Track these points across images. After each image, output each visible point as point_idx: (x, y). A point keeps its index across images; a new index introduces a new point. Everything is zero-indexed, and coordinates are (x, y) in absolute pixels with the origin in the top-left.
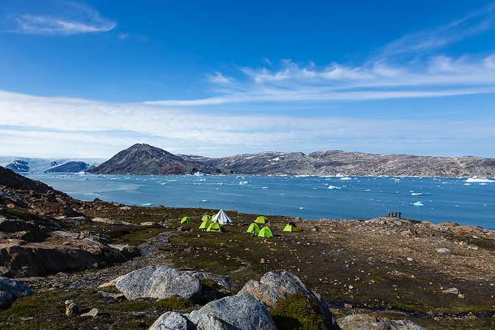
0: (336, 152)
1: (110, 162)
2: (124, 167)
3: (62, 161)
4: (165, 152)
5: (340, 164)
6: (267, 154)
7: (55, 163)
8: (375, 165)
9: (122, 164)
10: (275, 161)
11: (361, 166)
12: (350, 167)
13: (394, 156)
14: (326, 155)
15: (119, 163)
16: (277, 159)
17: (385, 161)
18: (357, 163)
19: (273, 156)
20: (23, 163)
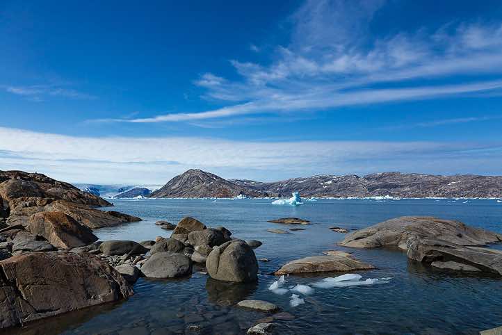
0: (392, 174)
1: (165, 187)
2: (177, 192)
3: (128, 188)
4: (216, 177)
5: (395, 186)
6: (320, 177)
7: (122, 189)
8: (435, 187)
9: (175, 189)
10: (327, 185)
11: (418, 188)
12: (407, 189)
13: (458, 177)
14: (381, 177)
15: (173, 188)
16: (330, 182)
17: (446, 182)
18: (414, 185)
19: (325, 179)
20: (95, 189)
